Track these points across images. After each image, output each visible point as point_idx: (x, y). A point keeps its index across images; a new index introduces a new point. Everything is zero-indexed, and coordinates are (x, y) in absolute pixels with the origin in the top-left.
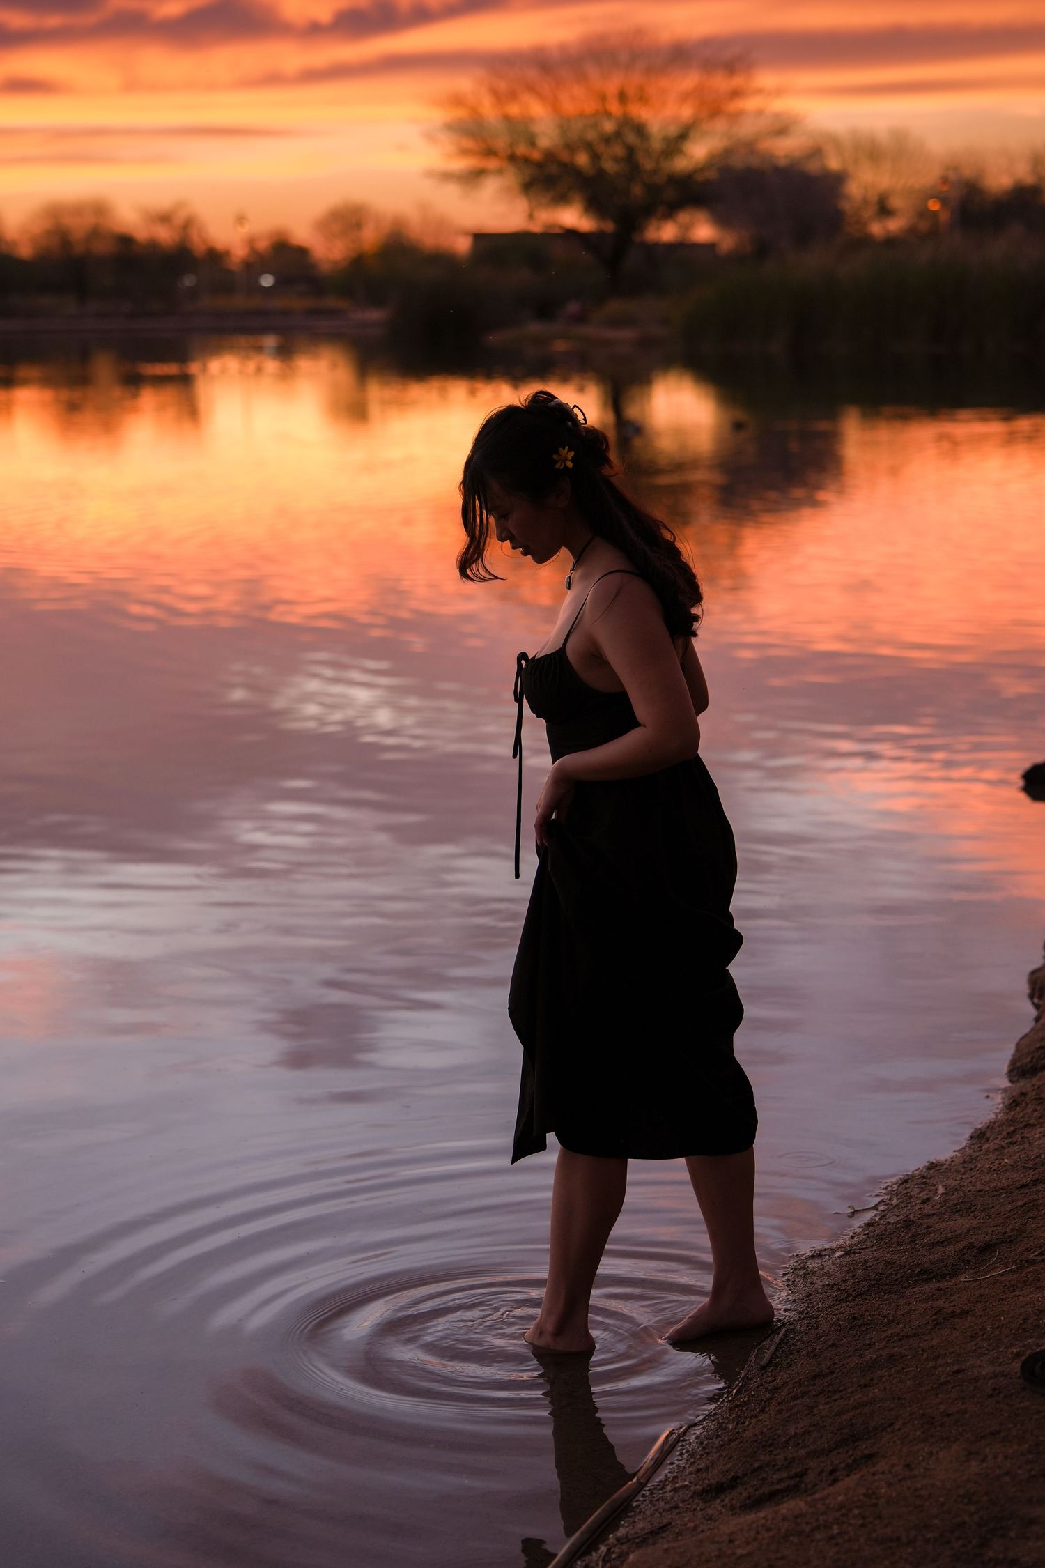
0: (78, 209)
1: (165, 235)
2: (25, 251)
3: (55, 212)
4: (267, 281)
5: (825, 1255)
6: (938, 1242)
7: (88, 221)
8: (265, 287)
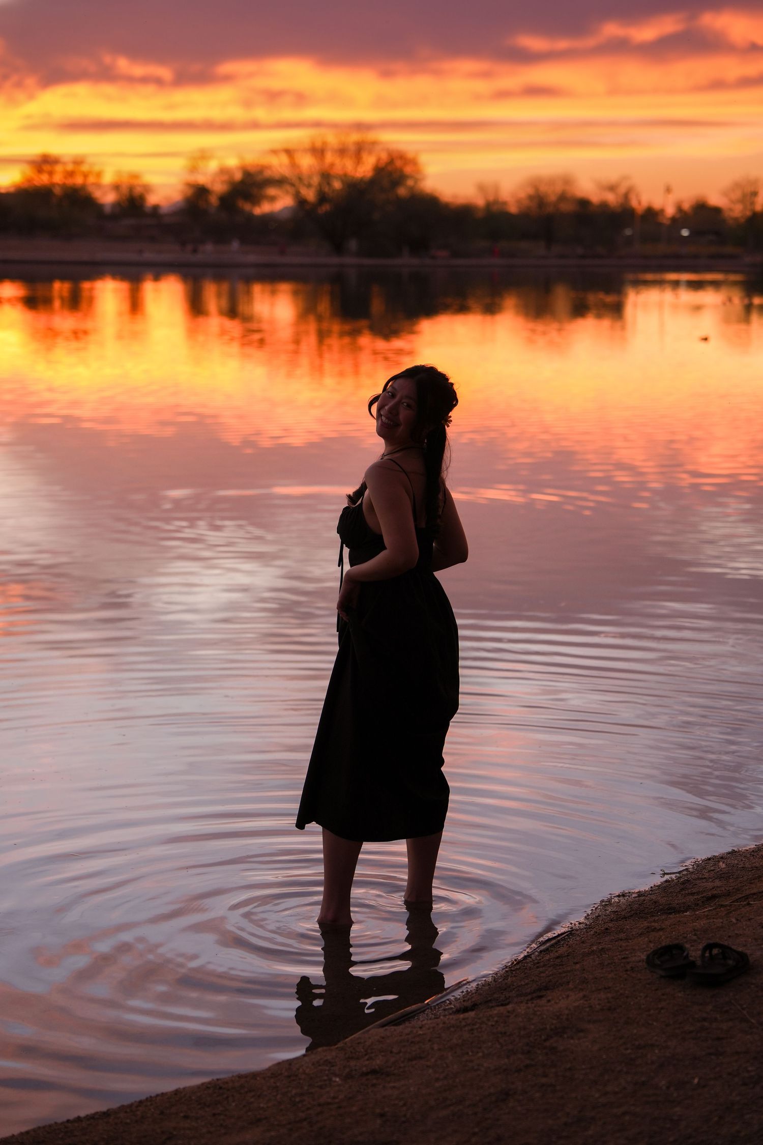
0: (552, 181)
1: (611, 198)
2: (513, 209)
3: (535, 183)
4: (685, 233)
5: (627, 896)
6: (691, 893)
7: (559, 188)
8: (684, 236)
